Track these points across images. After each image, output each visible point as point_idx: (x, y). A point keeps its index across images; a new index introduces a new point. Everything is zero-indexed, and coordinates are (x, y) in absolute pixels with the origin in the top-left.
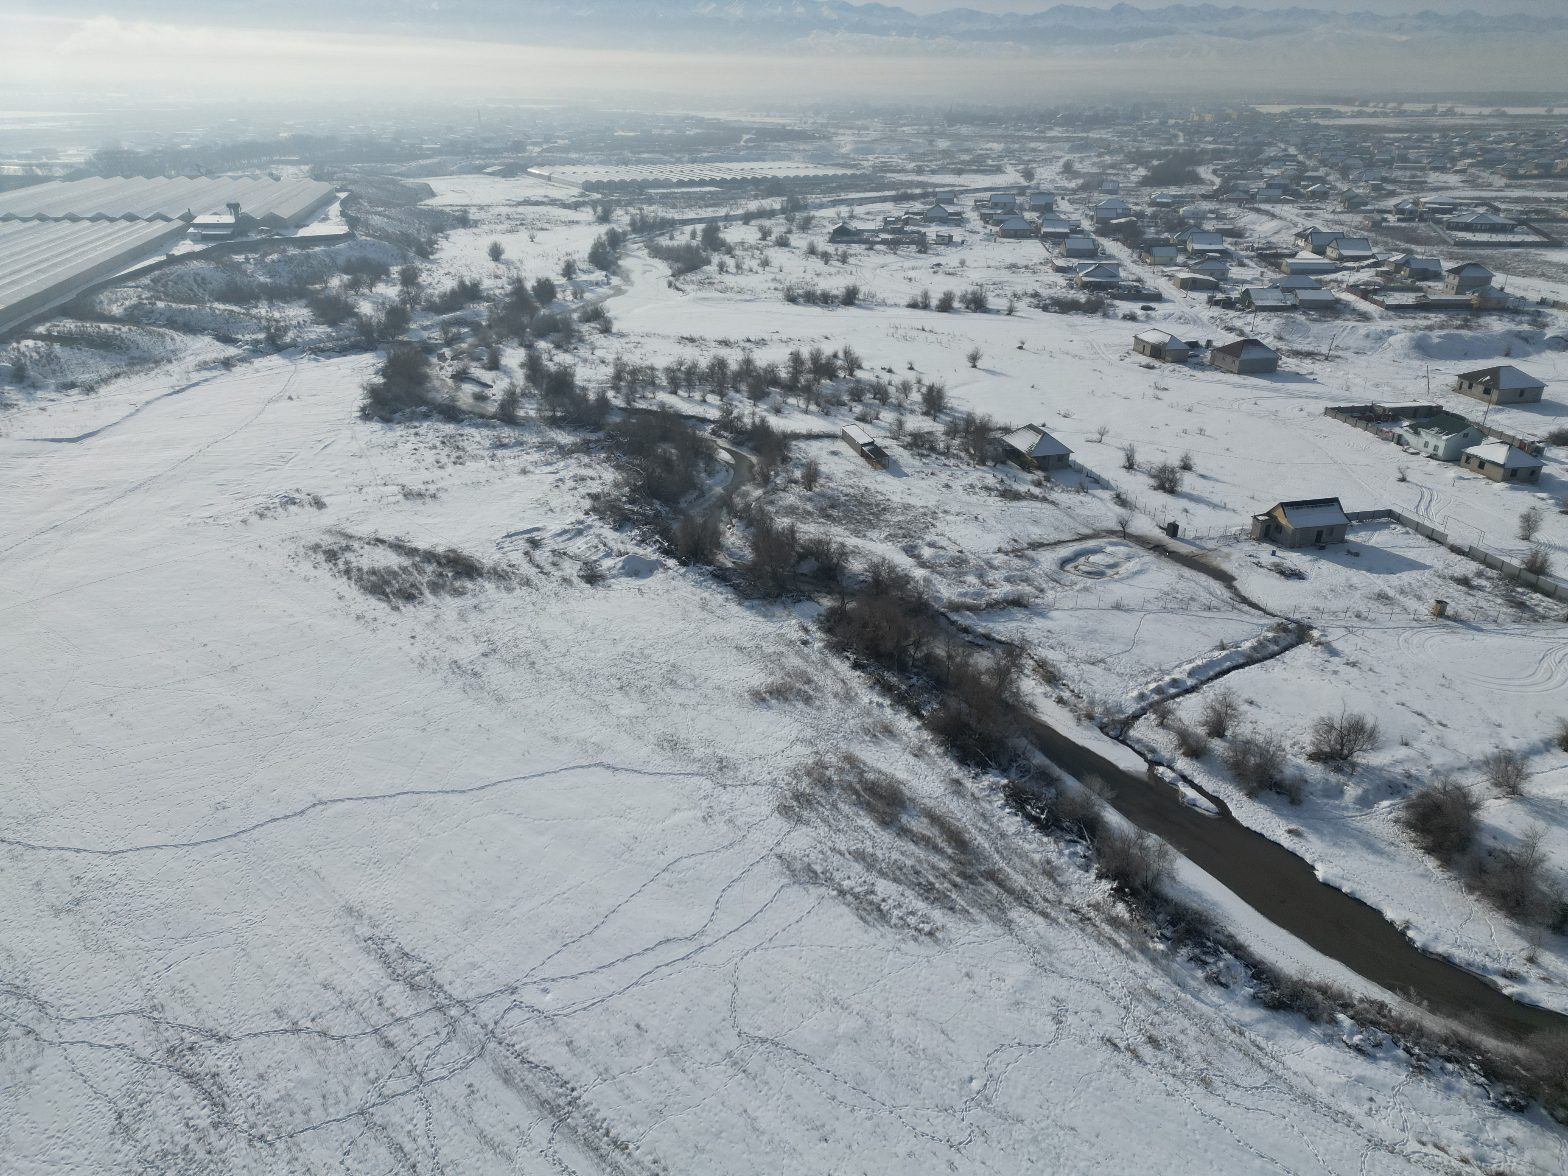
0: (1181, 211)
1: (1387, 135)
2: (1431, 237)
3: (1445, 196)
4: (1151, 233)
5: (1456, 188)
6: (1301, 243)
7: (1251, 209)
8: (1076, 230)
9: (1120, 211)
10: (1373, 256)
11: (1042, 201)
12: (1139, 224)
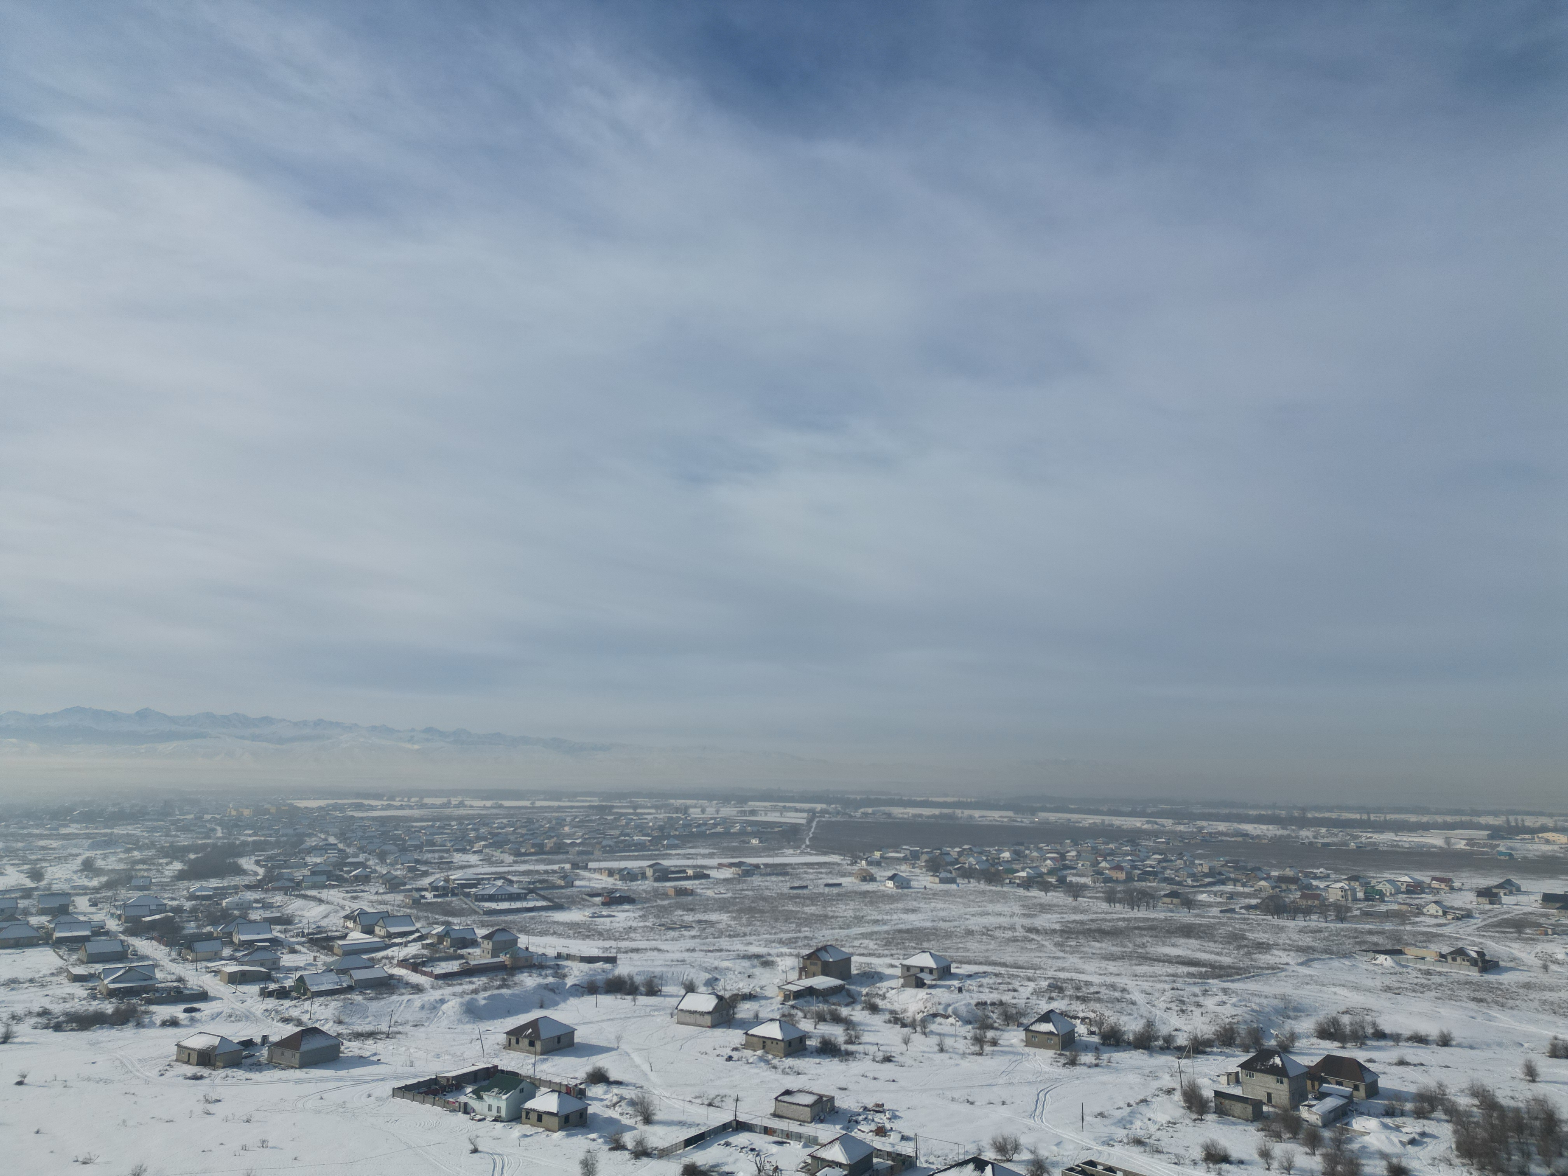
0: (224, 903)
1: (415, 824)
2: (463, 909)
3: (469, 873)
4: (191, 928)
5: (477, 866)
6: (350, 924)
7: (297, 896)
8: (99, 931)
9: (153, 907)
10: (417, 931)
11: (55, 903)
12: (177, 919)
